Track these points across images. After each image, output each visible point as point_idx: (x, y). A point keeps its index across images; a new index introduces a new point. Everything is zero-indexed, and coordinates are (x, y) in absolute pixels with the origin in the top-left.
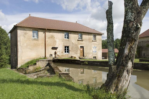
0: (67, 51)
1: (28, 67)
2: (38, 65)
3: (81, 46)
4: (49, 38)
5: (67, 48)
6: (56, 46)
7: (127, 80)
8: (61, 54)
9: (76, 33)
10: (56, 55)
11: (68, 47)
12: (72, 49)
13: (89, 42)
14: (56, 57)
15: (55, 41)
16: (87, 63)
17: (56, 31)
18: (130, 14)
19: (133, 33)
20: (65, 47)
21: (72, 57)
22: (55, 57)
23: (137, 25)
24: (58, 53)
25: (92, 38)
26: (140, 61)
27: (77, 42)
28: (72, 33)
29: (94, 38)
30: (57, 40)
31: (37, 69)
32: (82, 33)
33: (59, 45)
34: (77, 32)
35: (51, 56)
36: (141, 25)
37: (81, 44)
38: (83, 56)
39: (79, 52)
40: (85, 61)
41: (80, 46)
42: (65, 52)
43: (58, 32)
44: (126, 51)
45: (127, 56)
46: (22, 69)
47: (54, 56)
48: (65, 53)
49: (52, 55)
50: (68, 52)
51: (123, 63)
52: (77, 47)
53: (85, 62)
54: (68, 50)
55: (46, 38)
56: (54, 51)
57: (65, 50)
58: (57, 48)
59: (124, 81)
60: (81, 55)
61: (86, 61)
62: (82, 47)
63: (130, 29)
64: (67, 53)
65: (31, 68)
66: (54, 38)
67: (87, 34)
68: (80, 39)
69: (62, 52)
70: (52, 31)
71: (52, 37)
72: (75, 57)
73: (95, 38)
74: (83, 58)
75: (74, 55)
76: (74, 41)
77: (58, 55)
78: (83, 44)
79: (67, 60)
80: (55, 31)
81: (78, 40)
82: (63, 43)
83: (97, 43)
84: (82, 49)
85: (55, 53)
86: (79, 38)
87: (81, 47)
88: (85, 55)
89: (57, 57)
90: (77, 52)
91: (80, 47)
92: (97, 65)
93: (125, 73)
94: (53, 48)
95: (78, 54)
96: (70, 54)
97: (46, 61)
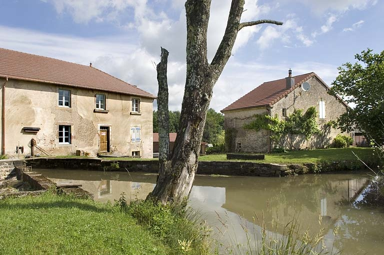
0: (64, 137)
3: (103, 125)
4: (15, 102)
5: (64, 131)
6: (34, 126)
7: (188, 184)
8: (50, 146)
9: (91, 93)
10: (35, 148)
11: (68, 128)
12: (78, 132)
13: (123, 115)
14: (35, 154)
15: (33, 111)
16: (118, 167)
17: (35, 86)
18: (194, 76)
19: (198, 108)
20: (61, 128)
21: (78, 152)
22: (32, 154)
23: (204, 96)
24: (40, 144)
25: (131, 107)
26: (229, 157)
27: (91, 116)
28: (80, 92)
29: (135, 107)
30: (38, 110)
32: (106, 94)
33: (44, 121)
34: (93, 90)
35: (20, 151)
36: (210, 95)
37: (103, 120)
38: (108, 151)
39: (97, 140)
40: (112, 162)
41: (99, 125)
42: (61, 140)
43: (40, 87)
44: (187, 137)
45: (188, 144)
47: (27, 151)
48: (61, 143)
49: (22, 148)
50: (67, 140)
51: (181, 156)
52: (93, 127)
53: (112, 165)
54: (67, 134)
55: (6, 101)
56: (29, 137)
57: (61, 134)
58: (38, 130)
59: (182, 185)
60: (102, 149)
61: (116, 162)
62: (106, 128)
63: (193, 101)
64: (64, 143)
66: (30, 103)
67: (118, 96)
68: (100, 108)
69: (52, 141)
70: (25, 85)
71: (24, 100)
72: (87, 154)
73: (137, 106)
74: (108, 155)
75: (84, 149)
76: (85, 113)
77: (40, 149)
78: (108, 120)
79: (67, 160)
80: (33, 86)
81: (95, 111)
82: (54, 116)
83: (142, 120)
84: (104, 134)
85: (32, 143)
86: (98, 106)
87: (102, 128)
88: (112, 147)
89: (37, 154)
90: (92, 139)
91: (99, 128)
92: (140, 170)
93: (185, 172)
94: (27, 131)
95: (96, 144)
96: (73, 145)
97: (7, 164)
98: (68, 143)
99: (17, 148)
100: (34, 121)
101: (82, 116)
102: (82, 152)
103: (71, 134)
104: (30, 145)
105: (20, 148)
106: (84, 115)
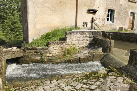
0: (109, 18)
1: (48, 45)
2: (69, 43)
3: (133, 11)
5: (110, 14)
6: (94, 8)
8: (102, 23)
10: (93, 24)
11: (113, 11)
12: (118, 15)
14: (93, 28)
20: (109, 10)
24: (96, 22)
27: (127, 4)
31: (68, 52)
33: (100, 5)
35: (85, 25)
41: (130, 11)
42: (108, 20)
46: (33, 49)
47: (89, 25)
48: (108, 22)
49: (86, 23)
52: (127, 12)
54: (111, 16)
56: (91, 16)
57: (108, 16)
58: (96, 11)
62: (133, 14)
64: (109, 22)
65: (55, 49)
69: (103, 20)
75: (125, 27)
77: (96, 25)
78: (135, 8)
81: (129, 1)
82: (106, 2)
85: (93, 20)
89: (95, 28)
90: (125, 21)
91: (130, 13)
94: (90, 11)
95: (127, 24)
96: (114, 23)
97: (88, 34)
98: (111, 22)
99: (84, 22)
100: (94, 5)
101: (122, 4)
102: (124, 29)
103: (114, 16)
104: (91, 22)
105: (85, 23)
106: (123, 3)
